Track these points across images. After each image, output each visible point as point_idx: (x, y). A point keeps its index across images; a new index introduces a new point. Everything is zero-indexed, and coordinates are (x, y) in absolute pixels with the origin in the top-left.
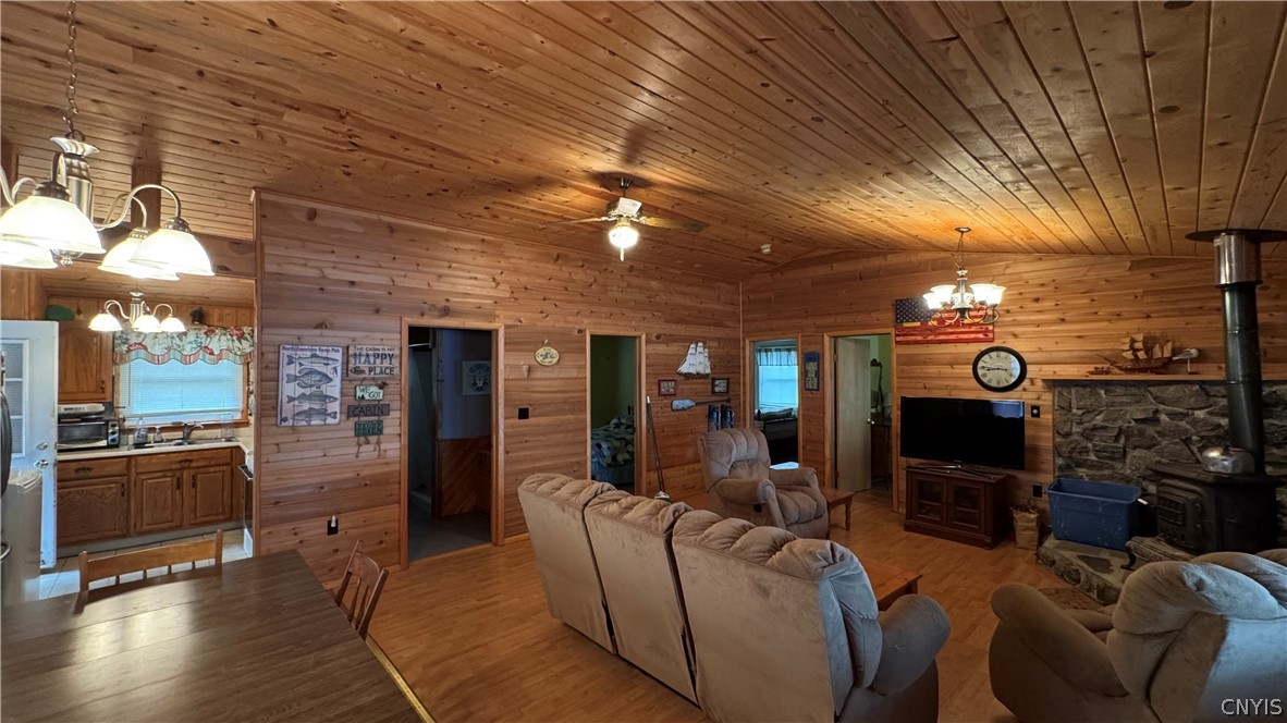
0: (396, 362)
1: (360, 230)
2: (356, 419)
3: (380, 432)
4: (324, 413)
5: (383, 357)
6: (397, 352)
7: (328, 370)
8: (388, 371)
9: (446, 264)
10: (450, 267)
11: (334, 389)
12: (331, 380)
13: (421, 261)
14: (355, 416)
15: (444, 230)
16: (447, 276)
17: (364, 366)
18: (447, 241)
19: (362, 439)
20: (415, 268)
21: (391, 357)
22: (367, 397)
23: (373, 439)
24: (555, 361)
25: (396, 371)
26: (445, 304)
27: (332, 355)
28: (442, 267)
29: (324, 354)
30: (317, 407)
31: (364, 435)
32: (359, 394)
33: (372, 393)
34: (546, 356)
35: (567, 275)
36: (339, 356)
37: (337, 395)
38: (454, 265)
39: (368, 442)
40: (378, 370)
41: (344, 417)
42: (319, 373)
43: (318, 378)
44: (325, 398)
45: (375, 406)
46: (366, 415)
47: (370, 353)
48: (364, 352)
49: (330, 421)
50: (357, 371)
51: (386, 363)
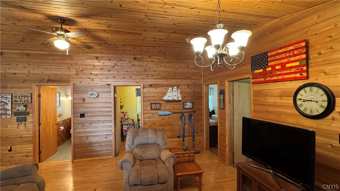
0: (29, 98)
1: (17, 56)
2: (17, 116)
3: (26, 120)
4: (6, 114)
5: (25, 96)
6: (30, 95)
7: (7, 101)
8: (27, 101)
9: (49, 64)
10: (50, 65)
11: (9, 107)
12: (8, 104)
13: (39, 64)
14: (17, 115)
15: (48, 53)
16: (49, 68)
17: (18, 100)
18: (49, 56)
19: (19, 123)
20: (37, 67)
21: (28, 96)
22: (20, 109)
23: (24, 123)
24: (96, 96)
25: (30, 101)
26: (49, 78)
27: (8, 96)
28: (47, 66)
29: (5, 96)
30: (4, 112)
31: (19, 121)
32: (17, 108)
33: (22, 108)
34: (92, 95)
35: (102, 64)
36: (10, 97)
37: (10, 109)
38: (51, 65)
39: (21, 124)
40: (23, 101)
41: (13, 115)
42: (4, 102)
43: (4, 104)
44: (6, 110)
45: (23, 112)
46: (20, 115)
47: (20, 95)
48: (18, 95)
49: (8, 117)
50: (15, 101)
51: (26, 99)
